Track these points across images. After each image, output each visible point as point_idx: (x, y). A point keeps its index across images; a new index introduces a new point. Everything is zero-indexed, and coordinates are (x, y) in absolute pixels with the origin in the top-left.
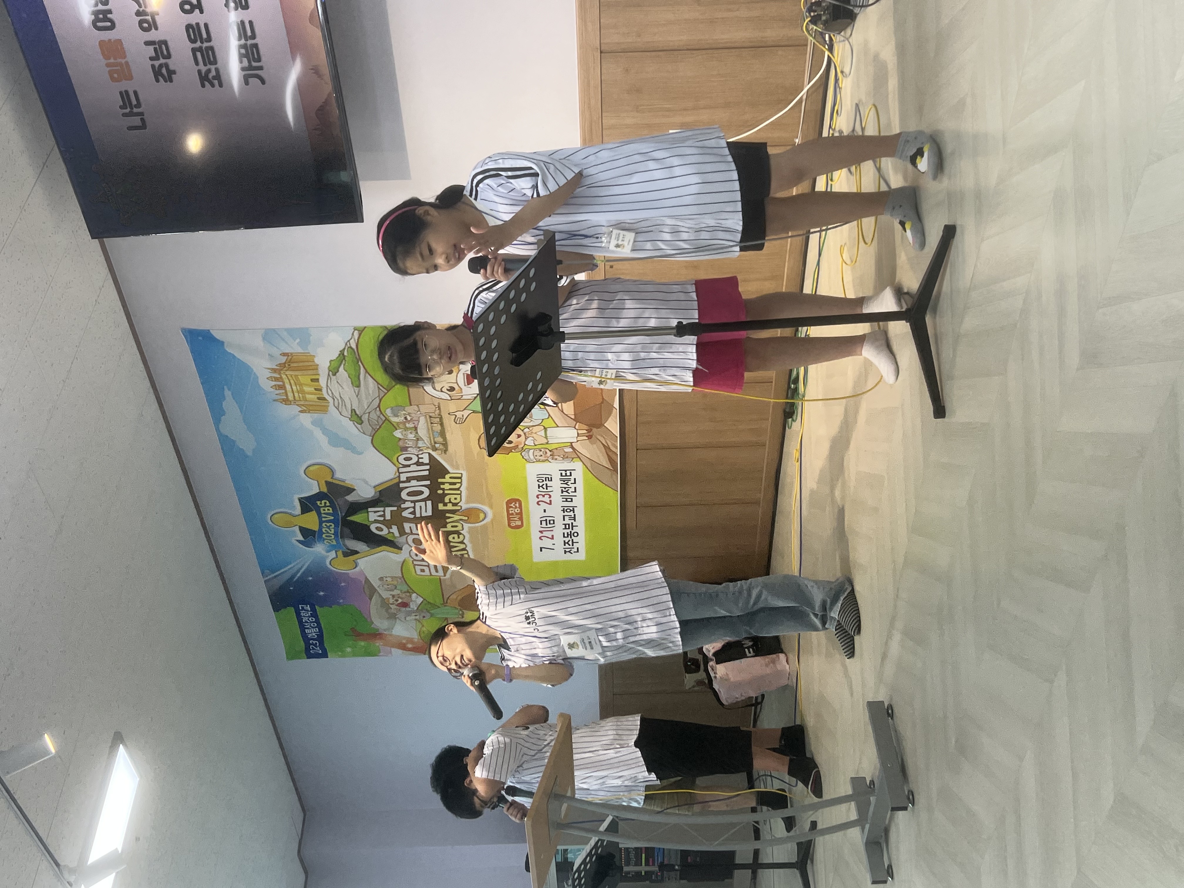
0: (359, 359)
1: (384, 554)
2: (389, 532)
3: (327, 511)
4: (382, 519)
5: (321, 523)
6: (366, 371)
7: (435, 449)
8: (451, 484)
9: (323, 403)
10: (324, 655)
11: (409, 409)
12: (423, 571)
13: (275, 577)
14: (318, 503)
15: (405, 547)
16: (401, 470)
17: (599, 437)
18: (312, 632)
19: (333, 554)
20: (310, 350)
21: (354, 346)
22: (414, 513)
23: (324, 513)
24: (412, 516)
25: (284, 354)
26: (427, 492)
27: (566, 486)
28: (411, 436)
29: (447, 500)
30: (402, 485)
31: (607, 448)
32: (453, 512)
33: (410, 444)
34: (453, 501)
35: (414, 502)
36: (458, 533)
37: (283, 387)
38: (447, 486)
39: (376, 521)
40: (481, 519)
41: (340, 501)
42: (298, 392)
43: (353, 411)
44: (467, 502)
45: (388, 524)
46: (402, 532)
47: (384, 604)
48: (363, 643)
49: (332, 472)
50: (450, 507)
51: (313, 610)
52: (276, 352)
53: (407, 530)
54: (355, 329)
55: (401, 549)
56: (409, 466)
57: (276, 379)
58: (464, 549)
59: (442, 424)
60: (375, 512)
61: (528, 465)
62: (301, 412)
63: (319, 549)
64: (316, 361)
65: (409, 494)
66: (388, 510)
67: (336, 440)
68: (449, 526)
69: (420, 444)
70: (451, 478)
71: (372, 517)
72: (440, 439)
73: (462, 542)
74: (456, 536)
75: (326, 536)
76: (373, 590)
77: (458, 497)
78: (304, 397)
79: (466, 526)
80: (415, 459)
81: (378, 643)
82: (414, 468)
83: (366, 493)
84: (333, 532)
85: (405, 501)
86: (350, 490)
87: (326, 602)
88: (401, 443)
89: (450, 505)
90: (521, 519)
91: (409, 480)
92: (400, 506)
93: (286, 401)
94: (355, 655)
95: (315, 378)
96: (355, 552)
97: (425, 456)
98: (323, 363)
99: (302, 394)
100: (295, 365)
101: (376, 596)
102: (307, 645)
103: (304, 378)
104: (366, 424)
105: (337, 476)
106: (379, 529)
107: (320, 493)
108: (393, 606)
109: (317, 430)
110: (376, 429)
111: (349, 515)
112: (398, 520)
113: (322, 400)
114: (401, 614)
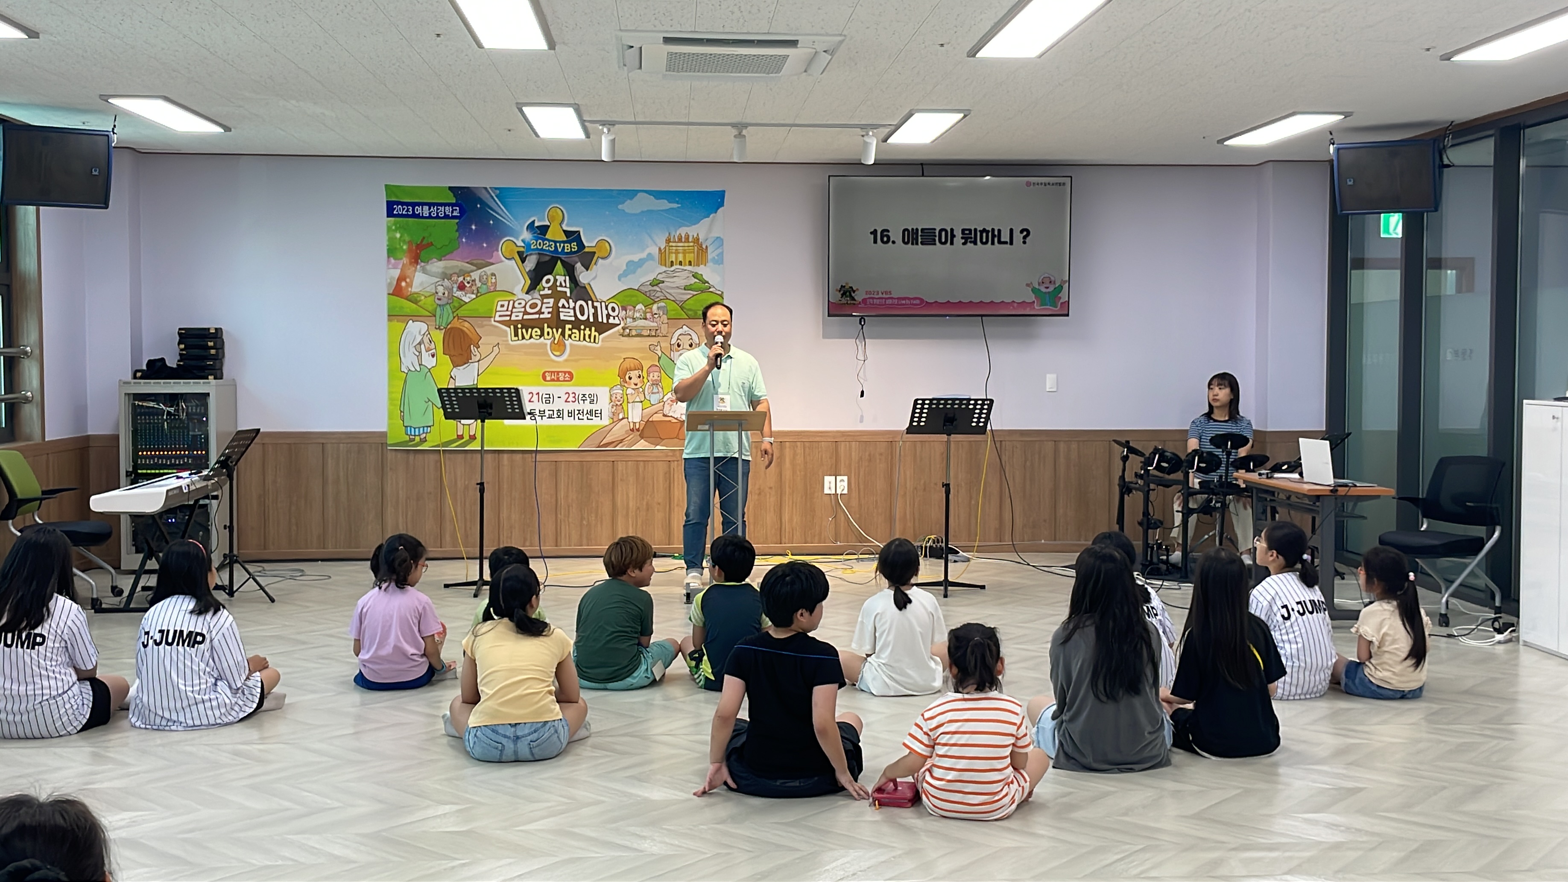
0: (702, 292)
1: (521, 282)
2: (544, 288)
3: (566, 248)
4: (558, 284)
5: (555, 242)
6: (694, 295)
7: (624, 329)
8: (589, 335)
9: (668, 263)
10: (390, 214)
11: (665, 317)
12: (502, 306)
13: (492, 197)
14: (575, 244)
15: (528, 297)
16: (603, 304)
17: (631, 436)
18: (424, 210)
19: (520, 244)
20: (710, 264)
21: (711, 290)
22: (563, 306)
23: (564, 246)
24: (560, 305)
25: (707, 247)
26: (583, 318)
27: (585, 412)
28: (637, 315)
29: (574, 331)
30: (590, 302)
31: (621, 441)
32: (563, 334)
34: (573, 336)
35: (574, 308)
36: (542, 335)
37: (680, 240)
38: (587, 332)
39: (555, 280)
40: (555, 353)
41: (577, 259)
42: (676, 250)
43: (663, 282)
44: (571, 345)
45: (553, 287)
46: (544, 297)
47: (469, 273)
48: (405, 247)
49: (604, 258)
50: (568, 332)
51: (454, 218)
52: (708, 243)
53: (545, 301)
54: (722, 293)
55: (527, 293)
56: (607, 309)
57: (687, 238)
58: (523, 338)
59: (649, 336)
60: (565, 281)
61: (608, 389)
62: (660, 249)
63: (527, 235)
64: (702, 266)
65: (581, 306)
66: (568, 290)
68: (550, 330)
70: (595, 336)
71: (560, 279)
72: (634, 333)
73: (531, 337)
74: (539, 333)
75: (540, 243)
76: (479, 267)
77: (577, 339)
78: (672, 253)
79: (549, 342)
80: (612, 313)
81: (404, 260)
82: (605, 312)
83: (584, 277)
84: (544, 248)
85: (575, 302)
86: (587, 267)
87: (463, 228)
88: (629, 307)
89: (570, 332)
90: (553, 380)
91: (595, 308)
92: (570, 298)
93: (668, 241)
94: (391, 240)
95: (690, 263)
96: (523, 261)
97: (617, 321)
98: (701, 270)
99: (677, 252)
100: (701, 253)
101: (475, 268)
102: (407, 204)
103: (690, 257)
104: (650, 288)
105: (600, 261)
106: (548, 281)
107: (584, 247)
108: (461, 279)
109: (644, 255)
110: (645, 294)
111: (563, 262)
112: (557, 295)
113: (672, 264)
114: (447, 283)
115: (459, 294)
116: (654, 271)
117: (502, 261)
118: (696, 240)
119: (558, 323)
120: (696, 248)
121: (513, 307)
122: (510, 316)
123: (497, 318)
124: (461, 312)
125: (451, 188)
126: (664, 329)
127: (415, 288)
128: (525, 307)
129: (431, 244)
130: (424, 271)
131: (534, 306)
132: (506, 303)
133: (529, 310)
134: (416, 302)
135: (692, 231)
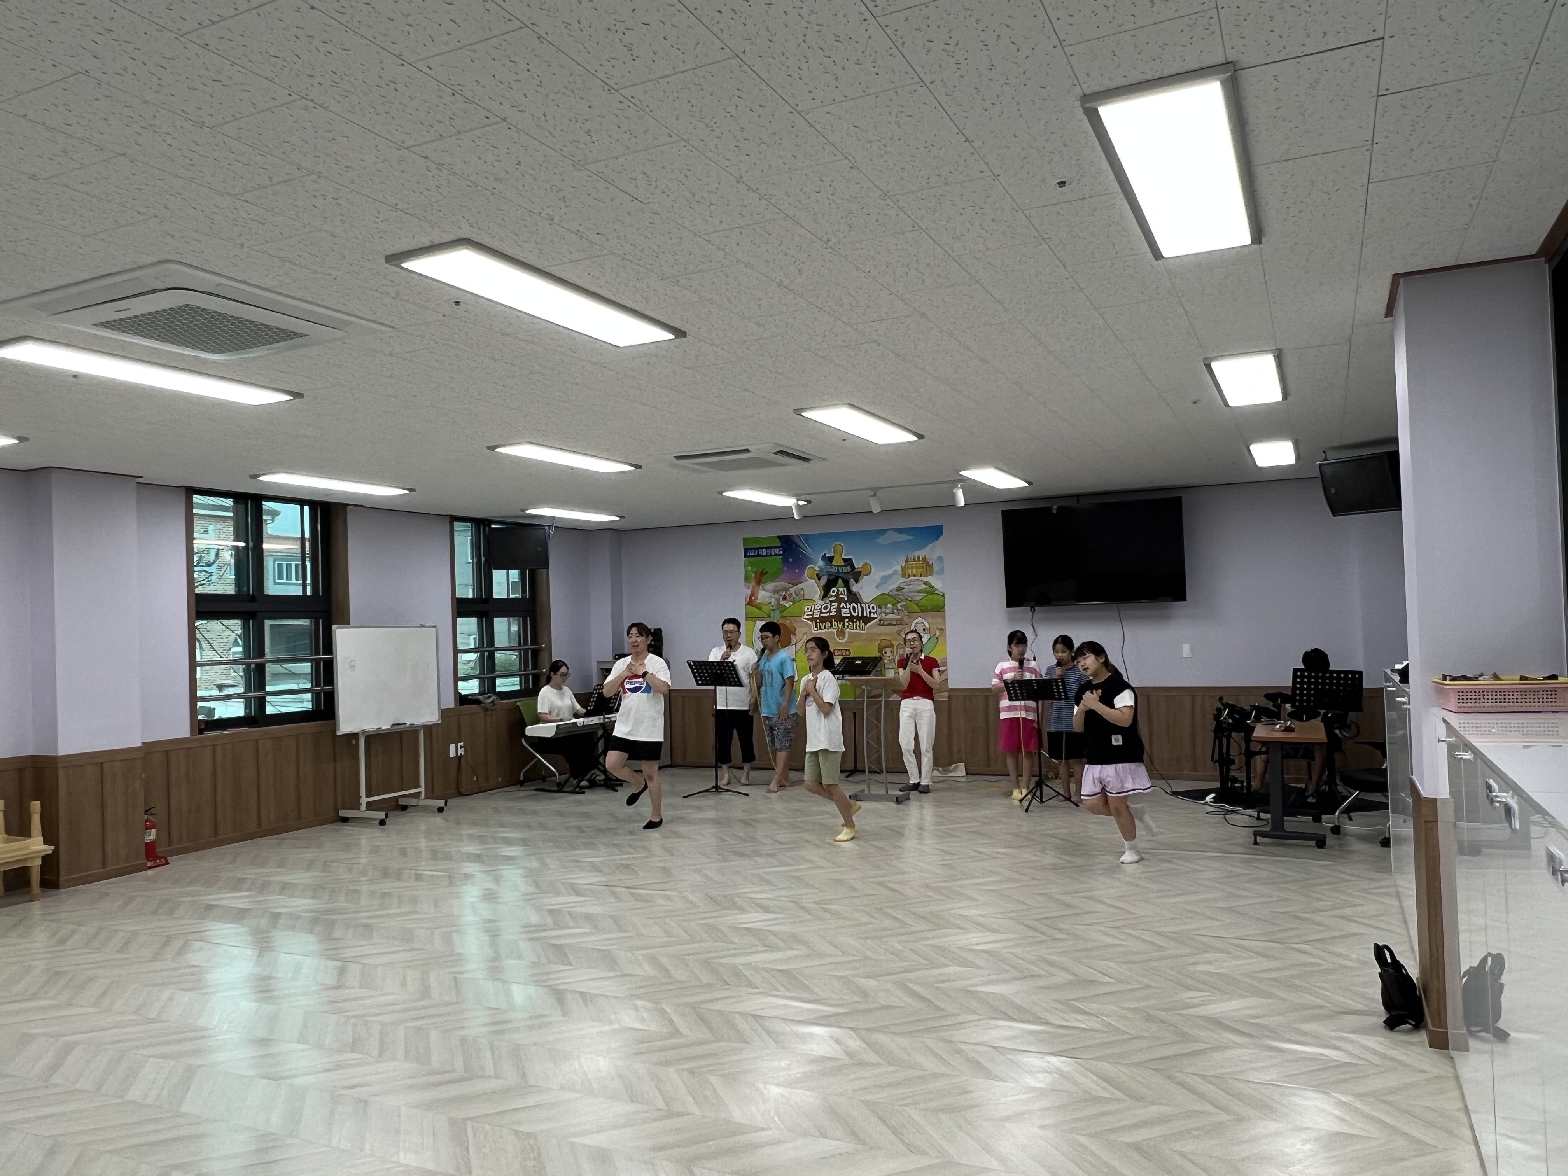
0: (931, 594)
1: (819, 593)
2: (832, 596)
4: (840, 593)
5: (838, 566)
6: (924, 596)
7: (880, 621)
8: (859, 626)
9: (907, 576)
10: (746, 556)
11: (906, 612)
12: (808, 609)
13: (801, 541)
14: (850, 567)
15: (822, 602)
16: (867, 605)
18: (764, 552)
19: (817, 569)
20: (935, 575)
21: (936, 592)
22: (843, 607)
23: (843, 569)
24: (841, 607)
25: (932, 563)
26: (855, 615)
28: (888, 611)
29: (850, 623)
30: (859, 604)
32: (843, 625)
33: (883, 610)
34: (850, 626)
35: (850, 608)
36: (831, 626)
37: (914, 560)
38: (858, 622)
39: (838, 591)
40: (839, 637)
41: (851, 577)
42: (912, 566)
43: (904, 589)
44: (849, 632)
45: (837, 595)
46: (832, 602)
47: (786, 590)
48: (753, 575)
49: (867, 575)
50: (846, 624)
51: (780, 555)
52: (933, 561)
53: (833, 604)
54: (944, 593)
55: (822, 600)
56: (869, 608)
57: (919, 558)
58: (821, 629)
59: (896, 625)
60: (844, 591)
62: (901, 567)
63: (821, 563)
64: (929, 577)
65: (854, 608)
66: (846, 597)
67: (885, 579)
69: (883, 614)
70: (863, 626)
71: (841, 589)
72: (886, 623)
73: (825, 628)
75: (829, 568)
76: (794, 585)
77: (852, 628)
78: (909, 569)
79: (835, 631)
80: (872, 611)
81: (753, 583)
82: (868, 610)
83: (855, 588)
84: (831, 570)
85: (850, 604)
86: (857, 582)
87: (785, 561)
88: (883, 606)
89: (848, 624)
91: (862, 608)
92: (847, 602)
93: (907, 561)
94: (746, 572)
95: (921, 575)
96: (819, 579)
97: (875, 616)
98: (928, 579)
99: (912, 568)
100: (927, 567)
101: (791, 585)
102: (755, 549)
103: (920, 571)
104: (896, 593)
105: (865, 577)
106: (834, 592)
107: (855, 568)
108: (784, 593)
109: (891, 572)
110: (892, 596)
111: (843, 580)
112: (839, 600)
113: (909, 576)
114: (777, 596)
115: (783, 602)
116: (899, 581)
117: (807, 580)
118: (925, 559)
119: (840, 618)
120: (924, 565)
121: (814, 609)
122: (812, 615)
123: (805, 617)
124: (784, 614)
125: (779, 537)
126: (906, 619)
127: (759, 601)
128: (820, 609)
129: (767, 572)
130: (764, 590)
131: (826, 608)
132: (810, 607)
133: (824, 611)
134: (760, 609)
135: (922, 553)
